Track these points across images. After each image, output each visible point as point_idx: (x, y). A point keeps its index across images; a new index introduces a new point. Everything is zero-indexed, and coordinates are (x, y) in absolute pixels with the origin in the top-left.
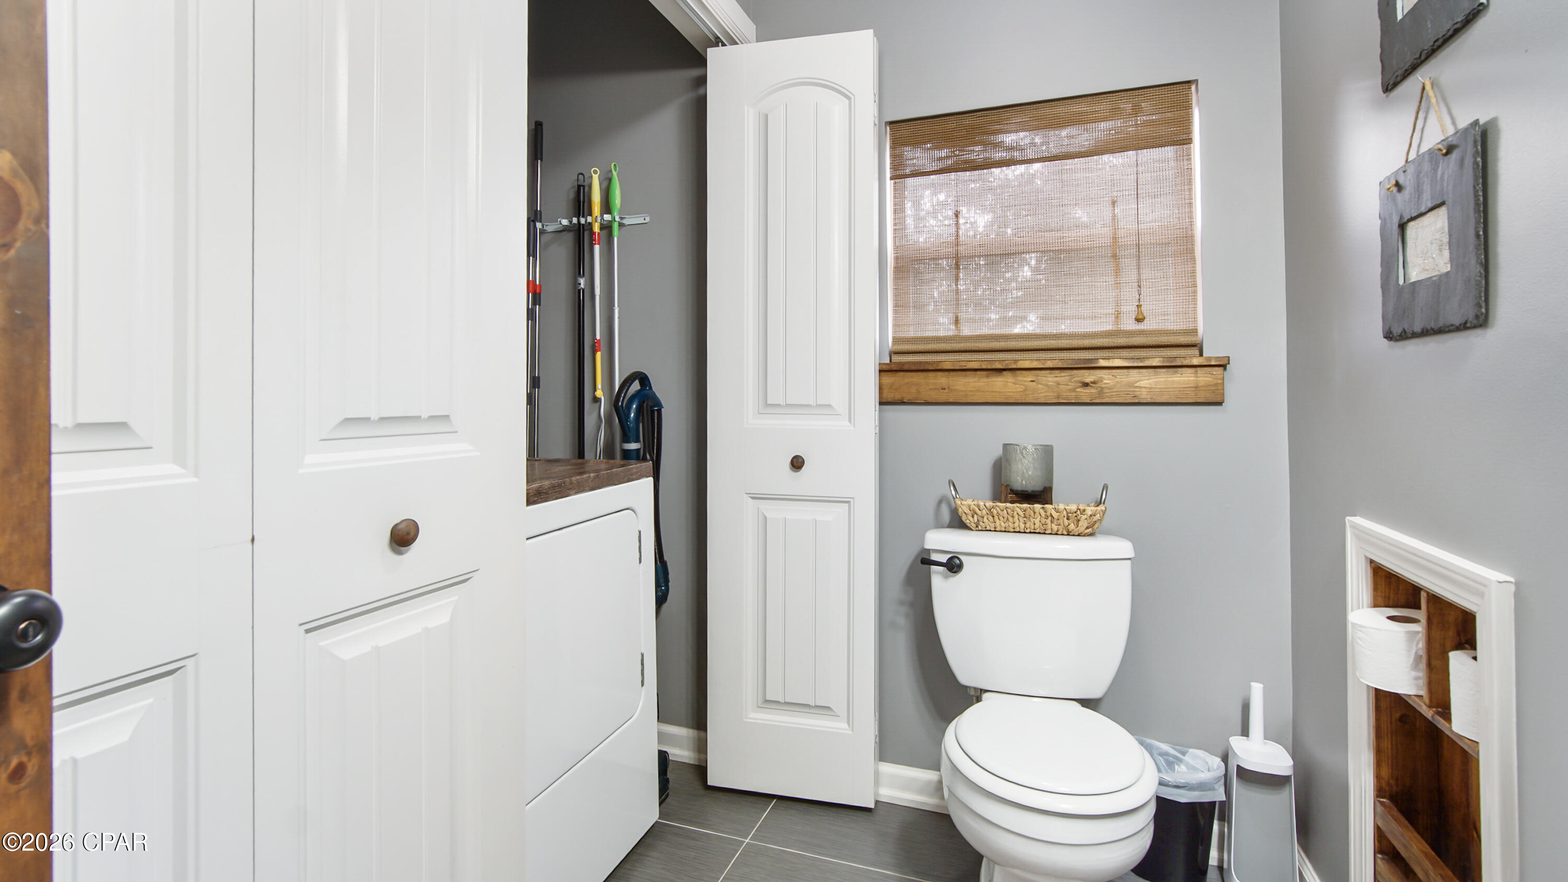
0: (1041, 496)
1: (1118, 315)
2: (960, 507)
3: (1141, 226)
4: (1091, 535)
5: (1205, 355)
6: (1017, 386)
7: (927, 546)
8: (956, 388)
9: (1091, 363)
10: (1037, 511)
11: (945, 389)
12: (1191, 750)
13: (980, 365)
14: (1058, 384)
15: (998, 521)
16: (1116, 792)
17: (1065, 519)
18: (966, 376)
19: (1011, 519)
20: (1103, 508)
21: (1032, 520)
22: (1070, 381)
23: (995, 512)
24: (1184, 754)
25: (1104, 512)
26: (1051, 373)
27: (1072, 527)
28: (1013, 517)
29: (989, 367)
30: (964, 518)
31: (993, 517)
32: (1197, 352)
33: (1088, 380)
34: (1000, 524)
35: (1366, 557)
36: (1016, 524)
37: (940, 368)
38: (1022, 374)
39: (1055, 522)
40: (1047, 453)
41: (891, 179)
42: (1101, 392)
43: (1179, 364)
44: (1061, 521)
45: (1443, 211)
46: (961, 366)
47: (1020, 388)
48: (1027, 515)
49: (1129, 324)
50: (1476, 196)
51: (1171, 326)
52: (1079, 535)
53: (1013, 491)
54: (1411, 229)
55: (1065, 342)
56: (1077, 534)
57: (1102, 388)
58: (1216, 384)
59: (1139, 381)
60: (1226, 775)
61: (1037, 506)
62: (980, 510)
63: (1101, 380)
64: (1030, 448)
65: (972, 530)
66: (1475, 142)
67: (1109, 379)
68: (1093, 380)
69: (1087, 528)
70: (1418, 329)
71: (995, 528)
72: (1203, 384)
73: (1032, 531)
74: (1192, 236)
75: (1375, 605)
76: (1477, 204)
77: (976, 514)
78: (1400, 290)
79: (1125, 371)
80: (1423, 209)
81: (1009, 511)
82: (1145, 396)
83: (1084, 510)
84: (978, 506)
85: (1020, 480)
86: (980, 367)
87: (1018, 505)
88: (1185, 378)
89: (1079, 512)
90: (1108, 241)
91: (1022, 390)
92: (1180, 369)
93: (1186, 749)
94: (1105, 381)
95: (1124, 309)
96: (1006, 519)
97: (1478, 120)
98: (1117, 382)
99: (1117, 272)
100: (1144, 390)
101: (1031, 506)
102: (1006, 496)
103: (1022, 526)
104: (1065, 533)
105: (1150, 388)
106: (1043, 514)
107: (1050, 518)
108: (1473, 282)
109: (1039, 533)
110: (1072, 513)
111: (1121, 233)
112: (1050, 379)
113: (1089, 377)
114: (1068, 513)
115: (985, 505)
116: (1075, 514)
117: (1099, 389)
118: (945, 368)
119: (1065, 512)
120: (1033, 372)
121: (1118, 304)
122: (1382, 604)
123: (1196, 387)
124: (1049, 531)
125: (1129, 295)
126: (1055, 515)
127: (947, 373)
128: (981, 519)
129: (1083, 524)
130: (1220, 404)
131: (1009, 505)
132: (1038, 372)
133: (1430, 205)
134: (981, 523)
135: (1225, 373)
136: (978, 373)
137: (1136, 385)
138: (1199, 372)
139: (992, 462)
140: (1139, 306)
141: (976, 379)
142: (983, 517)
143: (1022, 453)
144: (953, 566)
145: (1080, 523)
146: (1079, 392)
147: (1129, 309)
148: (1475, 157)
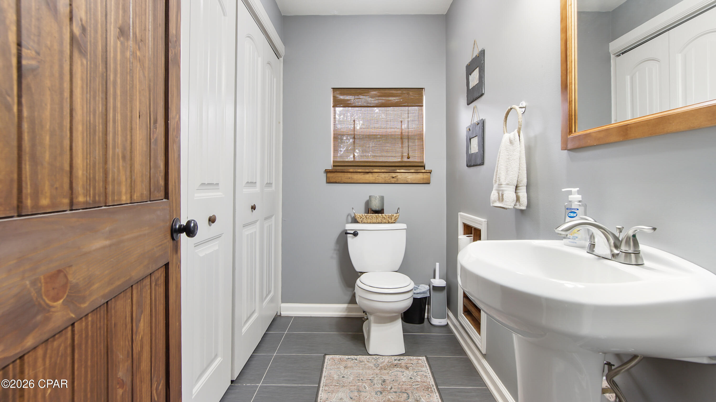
0: (380, 211)
1: (402, 157)
2: (357, 216)
3: (409, 130)
4: (395, 223)
5: (426, 169)
6: (373, 177)
7: (347, 228)
8: (354, 178)
9: (395, 171)
10: (380, 216)
11: (350, 178)
12: (420, 285)
13: (362, 171)
14: (385, 177)
15: (368, 220)
16: (405, 287)
17: (388, 218)
18: (357, 174)
19: (372, 219)
20: (399, 214)
21: (378, 219)
22: (389, 176)
23: (367, 217)
24: (419, 286)
25: (399, 215)
26: (383, 174)
27: (390, 220)
28: (373, 218)
29: (365, 171)
30: (358, 220)
31: (367, 218)
32: (423, 168)
33: (394, 176)
34: (369, 221)
35: (462, 222)
36: (374, 221)
37: (349, 171)
38: (374, 174)
39: (385, 219)
40: (382, 199)
41: (333, 107)
42: (397, 180)
43: (419, 172)
44: (387, 219)
45: (477, 137)
46: (356, 171)
47: (374, 178)
48: (377, 217)
49: (405, 159)
50: (482, 136)
51: (416, 160)
52: (392, 223)
53: (373, 211)
54: (472, 140)
55: (387, 164)
56: (391, 223)
57: (398, 179)
58: (428, 178)
59: (408, 177)
60: (430, 289)
61: (380, 215)
62: (363, 216)
63: (397, 176)
64: (378, 197)
65: (360, 223)
66: (482, 123)
67: (400, 176)
68: (395, 176)
69: (394, 221)
70: (472, 165)
71: (367, 222)
72: (425, 178)
73: (378, 222)
74: (423, 134)
75: (464, 234)
76: (482, 138)
77: (362, 218)
78: (470, 155)
79: (404, 173)
80: (474, 136)
81: (372, 216)
82: (410, 181)
83: (393, 215)
84: (362, 215)
85: (375, 207)
86: (361, 171)
87: (375, 214)
88: (420, 176)
89: (392, 216)
90: (400, 133)
91: (374, 179)
92: (419, 173)
93: (419, 285)
94: (399, 176)
95: (404, 154)
96: (371, 219)
97: (482, 119)
98: (402, 177)
99: (402, 143)
100: (409, 179)
101: (378, 214)
102: (371, 212)
103: (375, 221)
104: (388, 222)
105: (411, 179)
106: (382, 217)
107: (384, 218)
108: (481, 155)
109: (380, 223)
110: (390, 216)
111: (403, 131)
112: (383, 175)
113: (394, 175)
114: (389, 216)
115: (364, 215)
116: (391, 217)
117: (397, 179)
118: (351, 171)
119: (388, 216)
120: (378, 173)
121: (402, 153)
122: (466, 234)
123: (423, 179)
124: (383, 222)
125: (405, 150)
126: (385, 217)
127: (351, 173)
128: (363, 219)
129: (393, 219)
130: (429, 183)
131: (372, 214)
132: (379, 173)
133: (475, 136)
134: (363, 221)
135: (431, 174)
136: (361, 173)
137: (407, 178)
138: (424, 174)
139: (365, 202)
140: (408, 154)
141: (360, 175)
142: (364, 219)
143: (375, 198)
144: (355, 234)
145: (392, 219)
146: (391, 180)
147: (405, 154)
148: (482, 127)
